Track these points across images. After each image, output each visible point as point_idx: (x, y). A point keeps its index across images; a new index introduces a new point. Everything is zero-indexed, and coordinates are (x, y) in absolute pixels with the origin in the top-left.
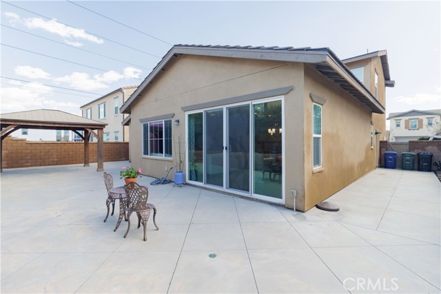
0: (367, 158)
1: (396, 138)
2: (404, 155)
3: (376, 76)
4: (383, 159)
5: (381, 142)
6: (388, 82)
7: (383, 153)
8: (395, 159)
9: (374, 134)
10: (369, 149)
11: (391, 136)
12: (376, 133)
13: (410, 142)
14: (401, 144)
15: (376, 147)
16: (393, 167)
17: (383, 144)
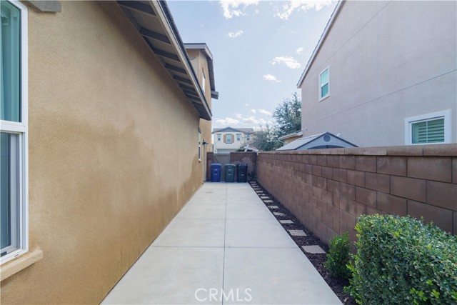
0: (194, 173)
1: (218, 150)
2: (226, 167)
3: (204, 80)
4: (209, 171)
5: (208, 153)
6: (213, 93)
7: (209, 165)
8: (220, 171)
9: (201, 144)
10: (196, 163)
11: (215, 149)
12: (204, 143)
13: (231, 153)
14: (225, 155)
15: (203, 159)
16: (218, 180)
17: (210, 156)
